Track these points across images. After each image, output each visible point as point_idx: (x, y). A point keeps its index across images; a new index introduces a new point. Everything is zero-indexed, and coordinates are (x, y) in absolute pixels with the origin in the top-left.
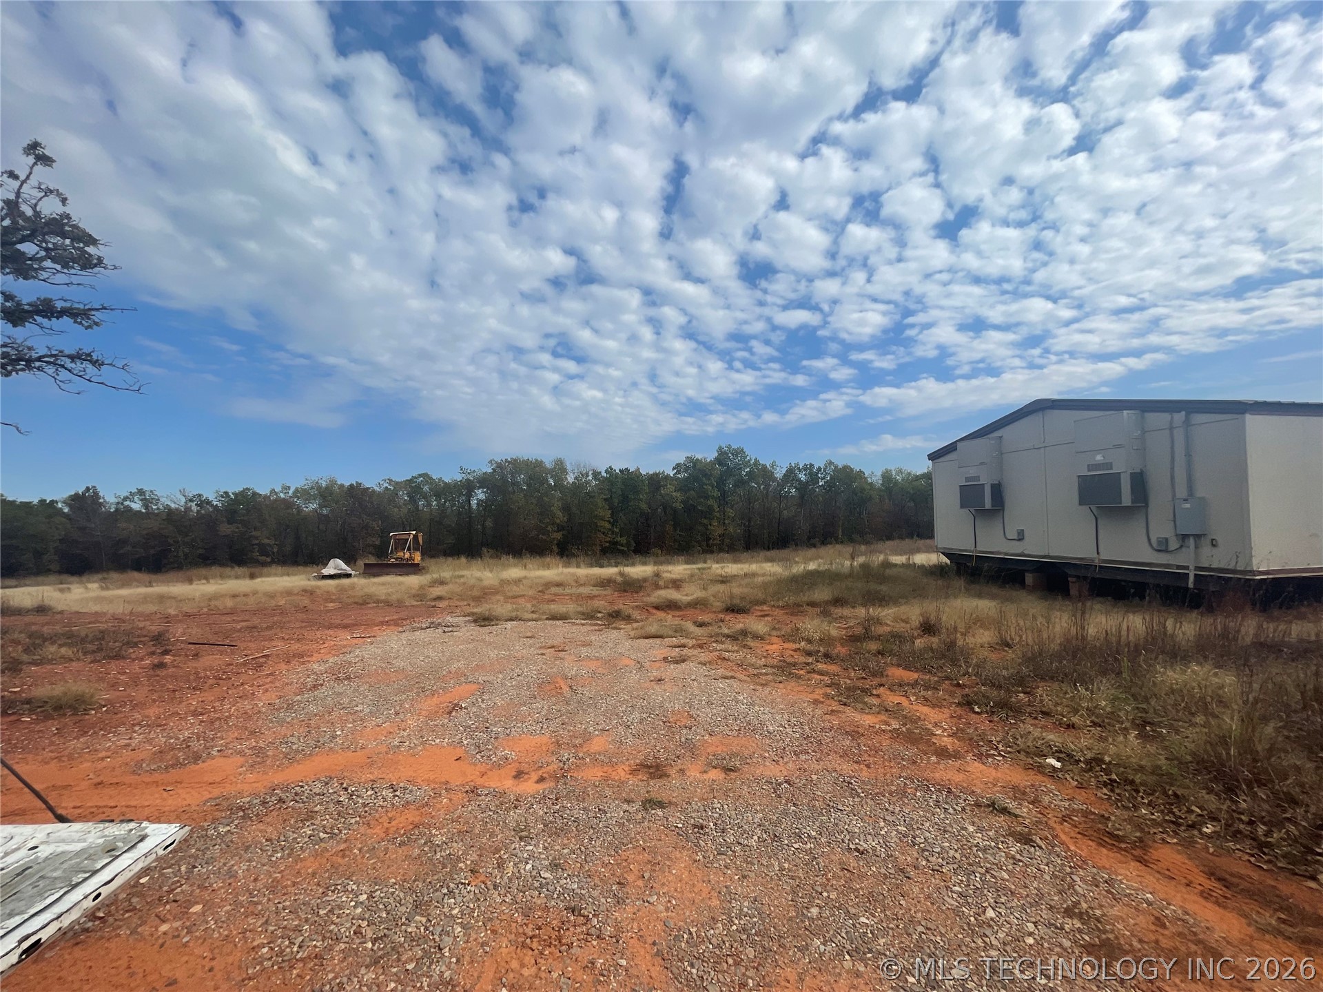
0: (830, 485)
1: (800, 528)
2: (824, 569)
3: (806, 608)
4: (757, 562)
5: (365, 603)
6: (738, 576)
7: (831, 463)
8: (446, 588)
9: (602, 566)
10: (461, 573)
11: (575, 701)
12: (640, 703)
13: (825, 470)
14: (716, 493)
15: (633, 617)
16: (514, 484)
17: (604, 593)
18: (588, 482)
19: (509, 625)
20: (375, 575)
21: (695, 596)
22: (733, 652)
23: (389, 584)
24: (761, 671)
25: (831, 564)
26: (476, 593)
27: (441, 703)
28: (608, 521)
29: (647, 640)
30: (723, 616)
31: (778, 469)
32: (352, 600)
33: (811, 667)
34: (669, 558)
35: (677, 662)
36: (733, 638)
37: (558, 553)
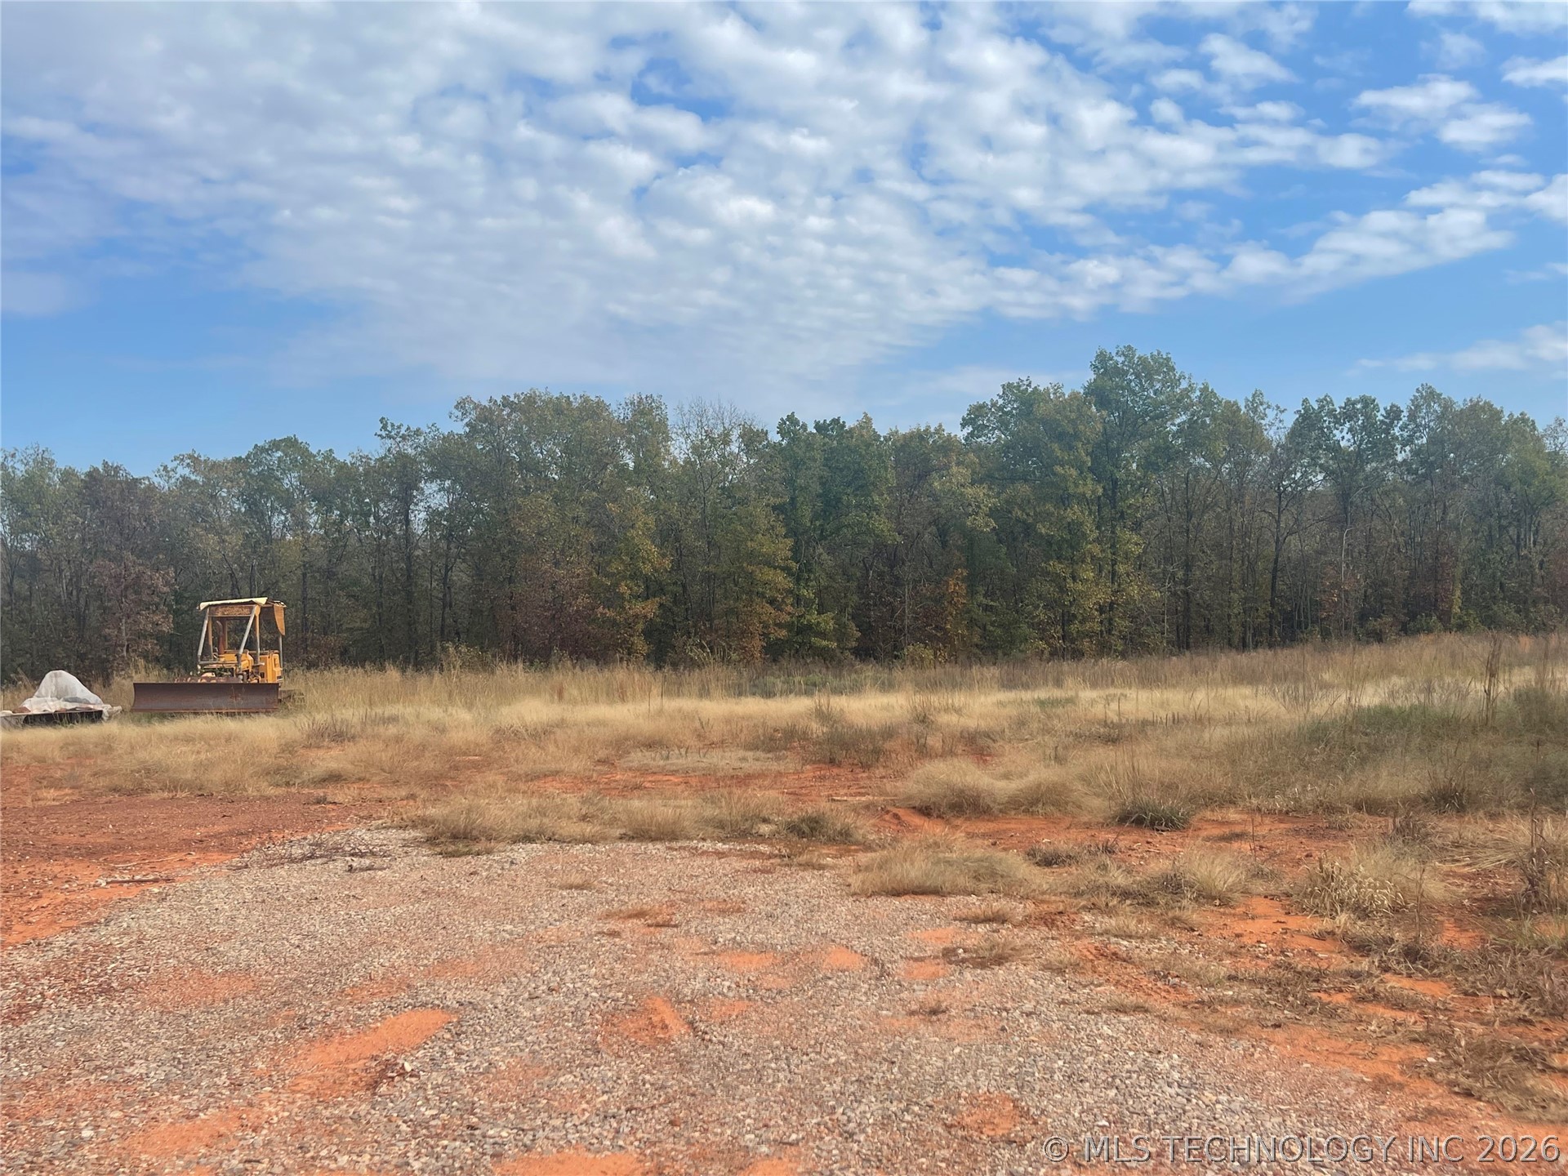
0: (1427, 462)
1: (1336, 585)
2: (1407, 705)
3: (1352, 817)
4: (1209, 684)
5: (139, 790)
6: (1153, 723)
7: (1431, 395)
8: (352, 750)
9: (768, 694)
10: (391, 710)
11: (705, 1062)
12: (881, 1072)
13: (1412, 417)
14: (1091, 488)
15: (858, 835)
16: (531, 467)
17: (775, 766)
18: (726, 461)
19: (522, 853)
20: (164, 715)
21: (1032, 778)
22: (1142, 938)
23: (202, 738)
24: (1220, 992)
25: (1429, 690)
26: (428, 764)
27: (348, 1060)
28: (784, 569)
29: (896, 902)
30: (1111, 837)
31: (1271, 414)
32: (102, 782)
33: (1368, 984)
34: (957, 670)
35: (982, 963)
36: (1142, 898)
37: (647, 657)
